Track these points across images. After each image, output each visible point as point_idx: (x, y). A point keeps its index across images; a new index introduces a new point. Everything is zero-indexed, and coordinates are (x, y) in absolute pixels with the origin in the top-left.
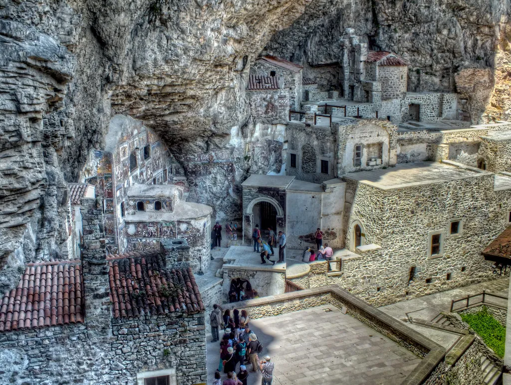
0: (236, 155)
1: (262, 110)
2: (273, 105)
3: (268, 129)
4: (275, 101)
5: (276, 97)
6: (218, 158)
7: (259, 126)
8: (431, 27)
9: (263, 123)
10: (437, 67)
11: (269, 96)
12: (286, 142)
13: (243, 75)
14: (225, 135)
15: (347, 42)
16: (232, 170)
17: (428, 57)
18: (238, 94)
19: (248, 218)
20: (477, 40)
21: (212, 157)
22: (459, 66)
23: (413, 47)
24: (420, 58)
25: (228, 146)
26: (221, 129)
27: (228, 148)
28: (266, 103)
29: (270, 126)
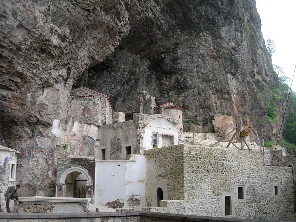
0: (56, 143)
1: (80, 112)
2: (88, 109)
3: (84, 127)
4: (90, 106)
5: (91, 103)
6: (41, 144)
7: (76, 124)
8: (195, 92)
9: (80, 122)
10: (200, 118)
11: (86, 102)
12: (98, 140)
13: (67, 85)
14: (48, 125)
15: (142, 99)
16: (52, 156)
17: (194, 112)
18: (61, 97)
19: (60, 187)
20: (222, 102)
21: (37, 142)
22: (214, 116)
23: (184, 105)
24: (189, 113)
25: (50, 135)
26: (45, 118)
27: (49, 137)
28: (83, 107)
29: (85, 125)
